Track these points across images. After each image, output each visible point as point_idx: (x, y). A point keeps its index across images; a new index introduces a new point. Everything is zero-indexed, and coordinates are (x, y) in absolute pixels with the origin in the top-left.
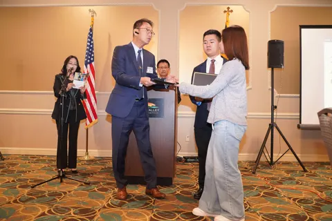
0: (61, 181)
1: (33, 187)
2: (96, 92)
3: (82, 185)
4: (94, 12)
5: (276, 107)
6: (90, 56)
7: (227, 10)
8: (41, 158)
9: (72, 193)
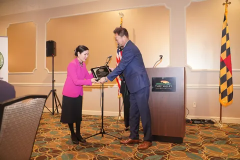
0: (103, 136)
3: (116, 140)
4: (123, 15)
9: (109, 145)
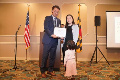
0: (15, 70)
1: (3, 72)
2: (30, 36)
3: (24, 71)
4: (29, 5)
5: (98, 41)
6: (28, 22)
7: (79, 5)
8: (8, 61)
9: (19, 74)
